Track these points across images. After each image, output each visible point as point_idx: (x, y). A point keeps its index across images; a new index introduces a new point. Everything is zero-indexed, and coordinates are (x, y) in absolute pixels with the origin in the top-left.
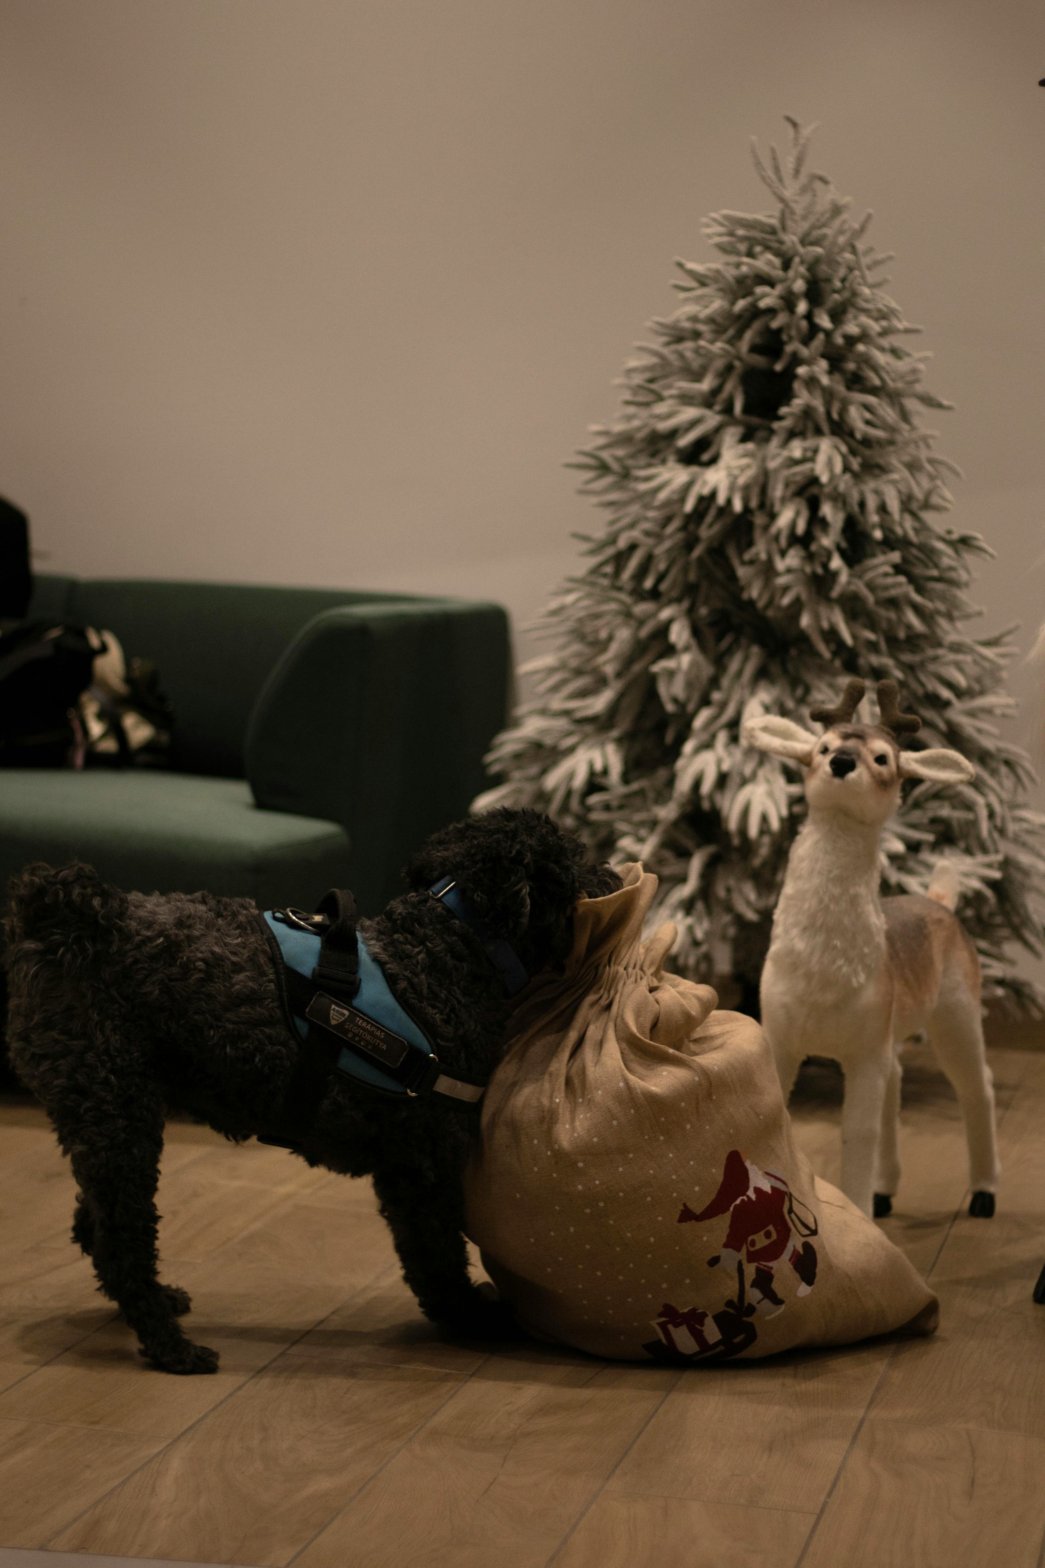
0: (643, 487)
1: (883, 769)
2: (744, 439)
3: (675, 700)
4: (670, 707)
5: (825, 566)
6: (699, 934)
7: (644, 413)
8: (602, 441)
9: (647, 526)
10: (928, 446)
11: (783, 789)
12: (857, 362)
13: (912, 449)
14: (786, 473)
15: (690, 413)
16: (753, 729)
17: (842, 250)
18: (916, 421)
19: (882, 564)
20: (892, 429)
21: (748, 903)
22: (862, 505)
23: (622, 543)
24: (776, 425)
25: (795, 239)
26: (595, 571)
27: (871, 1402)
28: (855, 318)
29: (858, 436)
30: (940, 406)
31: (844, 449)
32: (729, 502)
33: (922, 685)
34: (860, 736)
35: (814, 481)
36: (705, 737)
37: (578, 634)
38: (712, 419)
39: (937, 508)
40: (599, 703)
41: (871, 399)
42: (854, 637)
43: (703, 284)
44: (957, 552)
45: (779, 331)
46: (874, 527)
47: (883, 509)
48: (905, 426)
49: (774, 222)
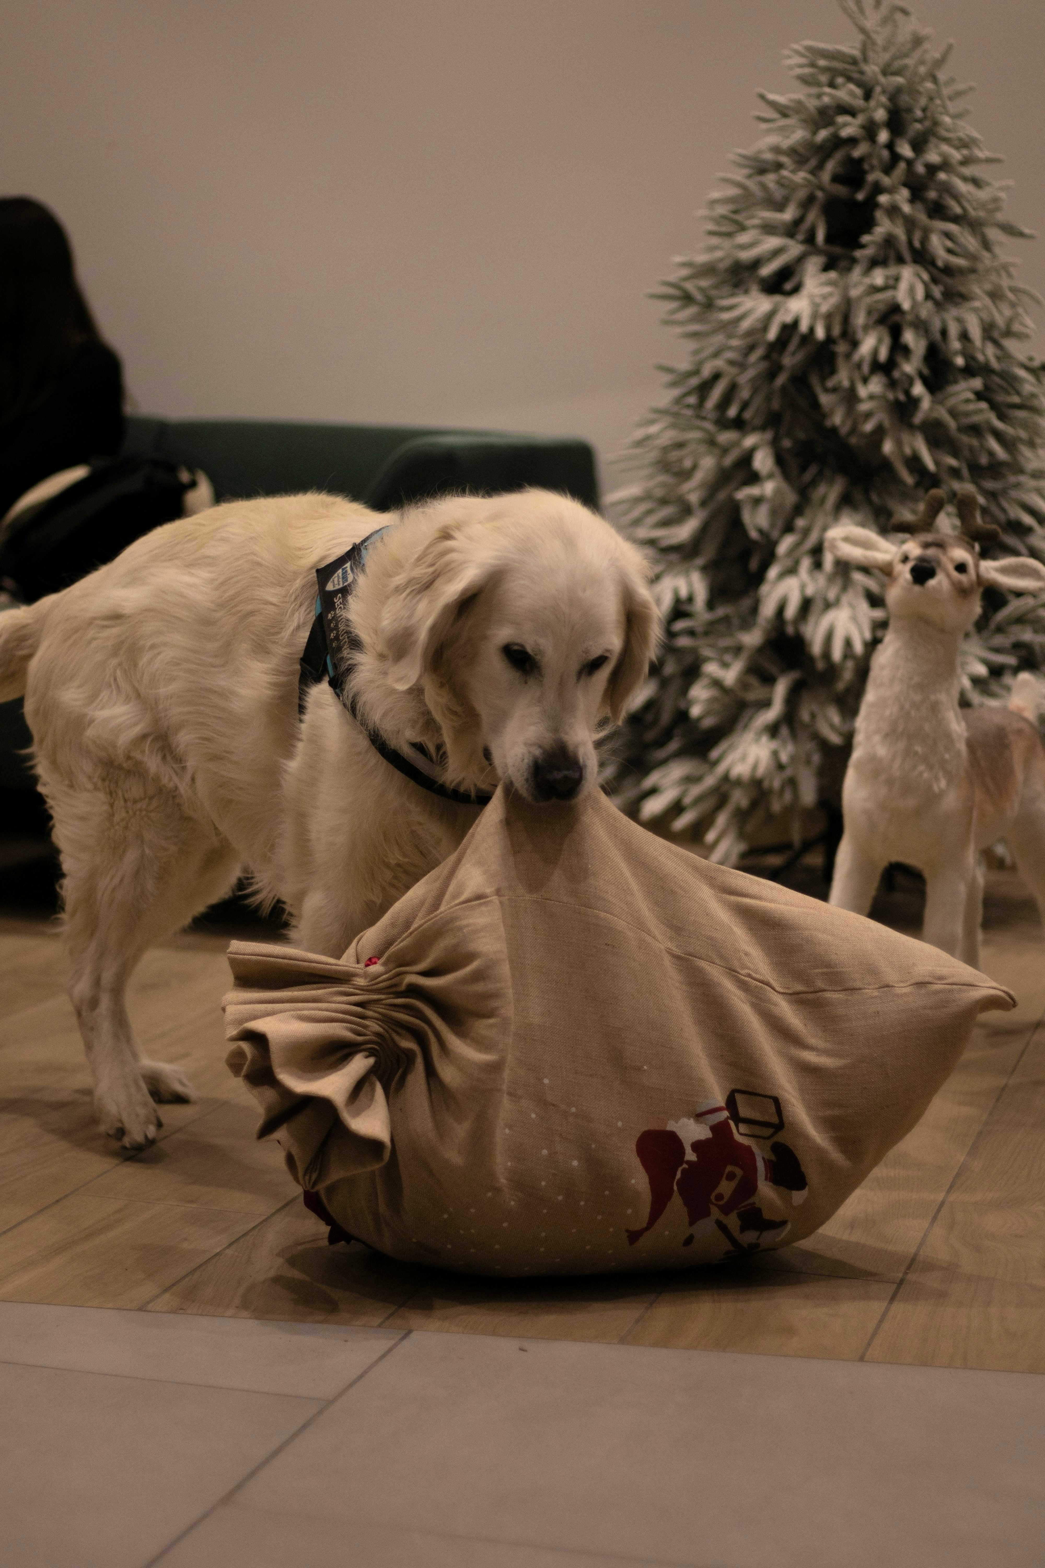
0: (726, 316)
1: (963, 578)
2: (826, 268)
3: (760, 531)
4: (754, 534)
5: (907, 393)
6: (784, 757)
7: (727, 243)
8: (685, 272)
9: (730, 355)
10: (1010, 275)
11: (867, 613)
12: (938, 190)
13: (993, 277)
14: (868, 300)
15: (773, 242)
16: (834, 539)
17: (923, 79)
18: (997, 250)
19: (963, 391)
20: (973, 258)
21: (832, 727)
22: (944, 333)
23: (707, 371)
24: (858, 254)
25: (876, 69)
26: (678, 401)
27: (951, 1187)
28: (937, 147)
29: (940, 264)
30: (1021, 235)
31: (926, 276)
32: (812, 330)
33: (1004, 510)
34: (940, 545)
35: (895, 308)
36: (788, 563)
37: (664, 465)
38: (795, 249)
39: (1019, 336)
40: (684, 532)
41: (952, 227)
42: (937, 463)
43: (785, 115)
44: (1039, 380)
45: (861, 160)
46: (956, 353)
47: (964, 336)
48: (986, 254)
49: (856, 53)
